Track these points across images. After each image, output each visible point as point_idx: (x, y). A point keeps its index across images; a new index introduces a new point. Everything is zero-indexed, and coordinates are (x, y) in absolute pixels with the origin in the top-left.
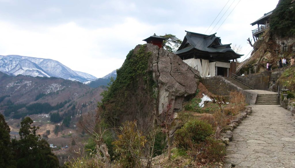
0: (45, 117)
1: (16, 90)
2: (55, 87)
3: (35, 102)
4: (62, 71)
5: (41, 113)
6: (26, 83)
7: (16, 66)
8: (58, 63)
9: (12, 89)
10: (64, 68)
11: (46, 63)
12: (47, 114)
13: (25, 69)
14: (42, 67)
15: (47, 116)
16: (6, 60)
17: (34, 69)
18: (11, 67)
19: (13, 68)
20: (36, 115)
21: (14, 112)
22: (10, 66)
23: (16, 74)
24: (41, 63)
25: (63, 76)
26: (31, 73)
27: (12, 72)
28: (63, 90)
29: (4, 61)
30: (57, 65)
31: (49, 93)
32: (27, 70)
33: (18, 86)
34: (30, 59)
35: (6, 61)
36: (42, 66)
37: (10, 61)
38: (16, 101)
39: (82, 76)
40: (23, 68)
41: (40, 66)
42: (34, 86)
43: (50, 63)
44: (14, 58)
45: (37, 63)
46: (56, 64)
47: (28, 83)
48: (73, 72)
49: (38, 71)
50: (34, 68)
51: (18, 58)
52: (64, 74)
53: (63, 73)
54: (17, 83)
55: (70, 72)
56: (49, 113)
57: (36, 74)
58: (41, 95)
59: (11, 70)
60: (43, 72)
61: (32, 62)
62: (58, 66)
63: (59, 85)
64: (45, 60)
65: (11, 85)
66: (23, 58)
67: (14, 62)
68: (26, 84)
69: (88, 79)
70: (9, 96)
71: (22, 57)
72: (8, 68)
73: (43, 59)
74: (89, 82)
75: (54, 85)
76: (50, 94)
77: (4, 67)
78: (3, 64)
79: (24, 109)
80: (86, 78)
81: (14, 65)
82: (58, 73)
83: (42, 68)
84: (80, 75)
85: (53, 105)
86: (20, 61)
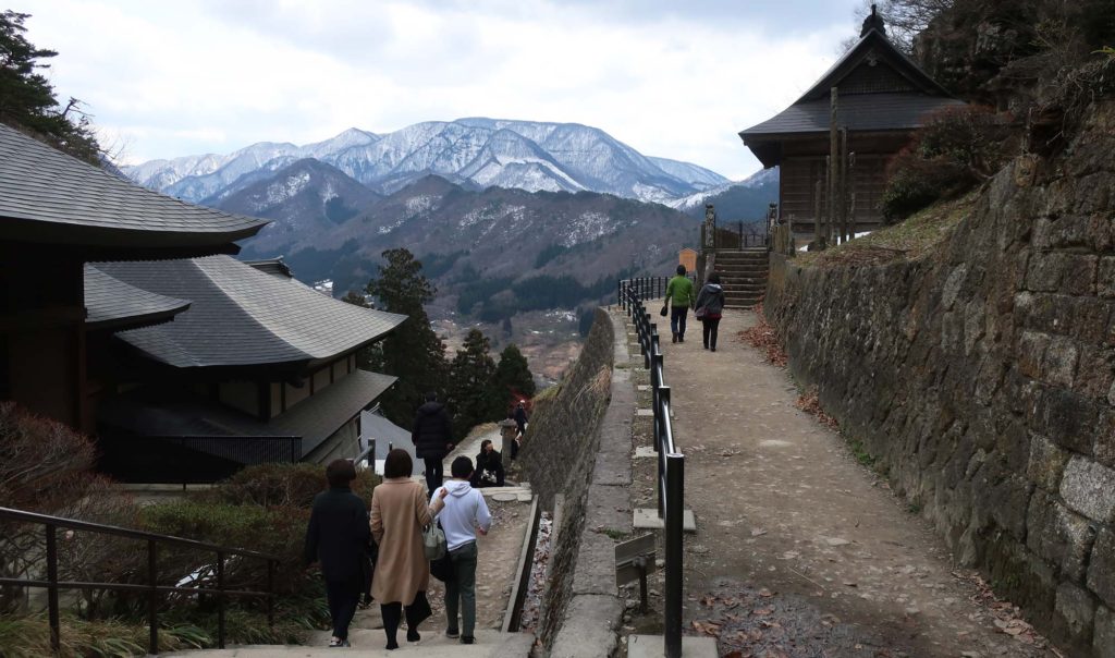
0: (565, 319)
1: (484, 233)
2: (593, 224)
3: (537, 273)
4: (611, 161)
5: (553, 306)
6: (511, 213)
7: (480, 153)
8: (602, 136)
9: (475, 229)
10: (619, 152)
11: (565, 138)
12: (569, 310)
13: (505, 160)
14: (554, 151)
15: (570, 318)
16: (453, 133)
17: (530, 160)
18: (467, 155)
19: (471, 158)
20: (541, 313)
21: (481, 303)
22: (464, 151)
23: (484, 178)
24: (550, 138)
25: (615, 177)
26: (521, 174)
27: (466, 174)
28: (616, 234)
29: (447, 139)
30: (597, 142)
31: (574, 242)
32: (509, 165)
33: (489, 222)
34: (517, 130)
35: (453, 140)
36: (551, 148)
37: (462, 138)
38: (486, 269)
39: (677, 175)
40: (499, 158)
41: (545, 150)
42: (531, 222)
43: (577, 136)
44: (473, 129)
45: (537, 139)
46: (594, 138)
47: (516, 211)
48: (646, 164)
49: (540, 167)
50: (530, 156)
51: (483, 128)
52: (619, 173)
53: (616, 168)
54: (487, 213)
55: (638, 164)
56: (576, 308)
57: (536, 182)
58: (552, 252)
59: (468, 166)
60: (555, 170)
61: (523, 138)
62: (601, 145)
63: (602, 216)
64: (560, 127)
65: (472, 218)
66: (499, 127)
67: (474, 141)
68: (510, 216)
69: (696, 186)
70: (468, 253)
71: (494, 122)
72: (458, 161)
73: (552, 124)
74: (699, 197)
75: (589, 218)
76: (579, 248)
77: (449, 158)
78: (446, 149)
79: (508, 292)
80: (690, 182)
81: (475, 149)
82: (599, 170)
83: (552, 154)
84: (669, 171)
85: (587, 284)
86: (489, 136)
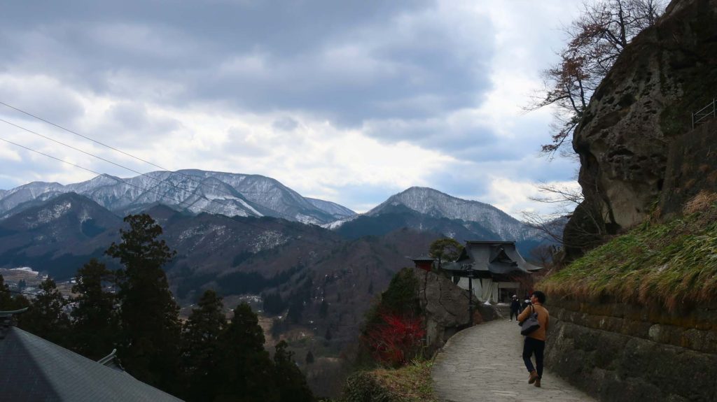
0: (253, 301)
1: (197, 244)
2: (271, 238)
3: (234, 270)
4: (282, 199)
5: (245, 293)
6: (215, 230)
7: (194, 193)
8: (276, 184)
9: (190, 241)
10: (288, 194)
11: (252, 184)
12: (255, 295)
13: (211, 197)
14: (244, 192)
15: (256, 300)
16: (176, 179)
17: (228, 197)
18: (185, 193)
19: (187, 195)
20: (236, 297)
21: (193, 291)
22: (183, 192)
23: (197, 209)
24: (243, 183)
25: (284, 210)
26: (222, 206)
27: (185, 206)
28: (287, 244)
29: (172, 183)
30: (273, 187)
31: (259, 250)
32: (214, 201)
33: (200, 236)
34: (220, 178)
35: (175, 183)
36: (242, 190)
37: (182, 182)
38: (197, 267)
39: (323, 209)
40: (207, 196)
41: (238, 191)
42: (230, 237)
43: (260, 183)
44: (189, 177)
45: (233, 184)
46: (271, 185)
47: (220, 229)
48: (304, 201)
49: (235, 202)
50: (228, 194)
51: (196, 176)
52: (286, 207)
53: (286, 204)
54: (198, 230)
55: (299, 201)
56: (261, 293)
57: (231, 211)
58: (245, 256)
59: (185, 200)
60: (245, 204)
61: (224, 183)
62: (275, 189)
63: (278, 233)
64: (248, 177)
65: (188, 233)
66: (207, 176)
67: (190, 185)
68: (215, 233)
69: (336, 216)
70: (185, 257)
71: (204, 172)
72: (179, 197)
73: (242, 175)
74: (339, 223)
75: (269, 234)
76: (262, 253)
77: (173, 195)
78: (171, 189)
79: (213, 283)
80: (332, 213)
81: (190, 189)
82: (274, 204)
83: (243, 194)
84: (319, 206)
85: (268, 277)
86: (201, 182)
